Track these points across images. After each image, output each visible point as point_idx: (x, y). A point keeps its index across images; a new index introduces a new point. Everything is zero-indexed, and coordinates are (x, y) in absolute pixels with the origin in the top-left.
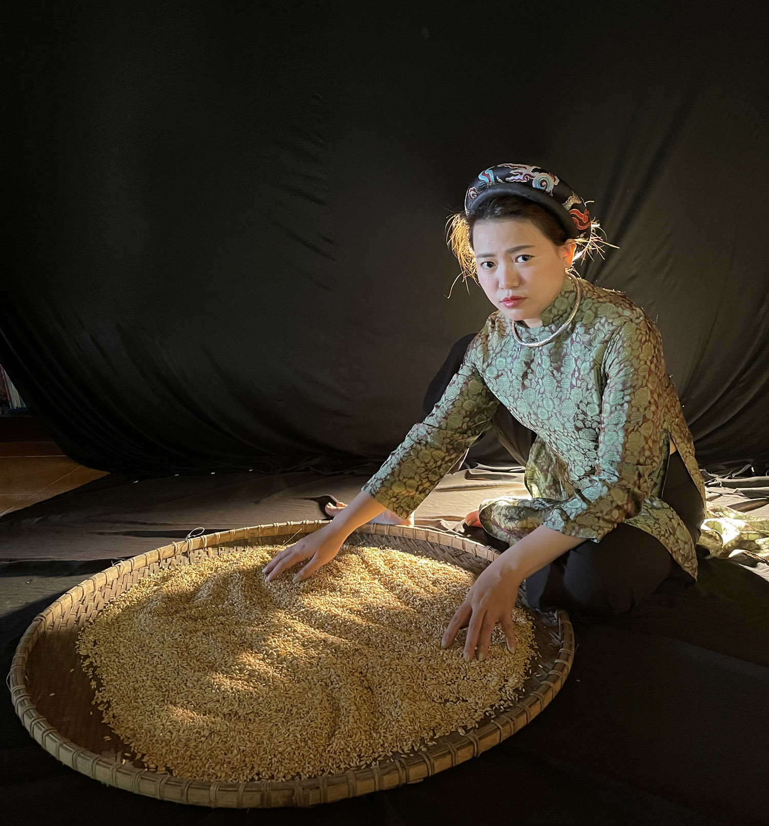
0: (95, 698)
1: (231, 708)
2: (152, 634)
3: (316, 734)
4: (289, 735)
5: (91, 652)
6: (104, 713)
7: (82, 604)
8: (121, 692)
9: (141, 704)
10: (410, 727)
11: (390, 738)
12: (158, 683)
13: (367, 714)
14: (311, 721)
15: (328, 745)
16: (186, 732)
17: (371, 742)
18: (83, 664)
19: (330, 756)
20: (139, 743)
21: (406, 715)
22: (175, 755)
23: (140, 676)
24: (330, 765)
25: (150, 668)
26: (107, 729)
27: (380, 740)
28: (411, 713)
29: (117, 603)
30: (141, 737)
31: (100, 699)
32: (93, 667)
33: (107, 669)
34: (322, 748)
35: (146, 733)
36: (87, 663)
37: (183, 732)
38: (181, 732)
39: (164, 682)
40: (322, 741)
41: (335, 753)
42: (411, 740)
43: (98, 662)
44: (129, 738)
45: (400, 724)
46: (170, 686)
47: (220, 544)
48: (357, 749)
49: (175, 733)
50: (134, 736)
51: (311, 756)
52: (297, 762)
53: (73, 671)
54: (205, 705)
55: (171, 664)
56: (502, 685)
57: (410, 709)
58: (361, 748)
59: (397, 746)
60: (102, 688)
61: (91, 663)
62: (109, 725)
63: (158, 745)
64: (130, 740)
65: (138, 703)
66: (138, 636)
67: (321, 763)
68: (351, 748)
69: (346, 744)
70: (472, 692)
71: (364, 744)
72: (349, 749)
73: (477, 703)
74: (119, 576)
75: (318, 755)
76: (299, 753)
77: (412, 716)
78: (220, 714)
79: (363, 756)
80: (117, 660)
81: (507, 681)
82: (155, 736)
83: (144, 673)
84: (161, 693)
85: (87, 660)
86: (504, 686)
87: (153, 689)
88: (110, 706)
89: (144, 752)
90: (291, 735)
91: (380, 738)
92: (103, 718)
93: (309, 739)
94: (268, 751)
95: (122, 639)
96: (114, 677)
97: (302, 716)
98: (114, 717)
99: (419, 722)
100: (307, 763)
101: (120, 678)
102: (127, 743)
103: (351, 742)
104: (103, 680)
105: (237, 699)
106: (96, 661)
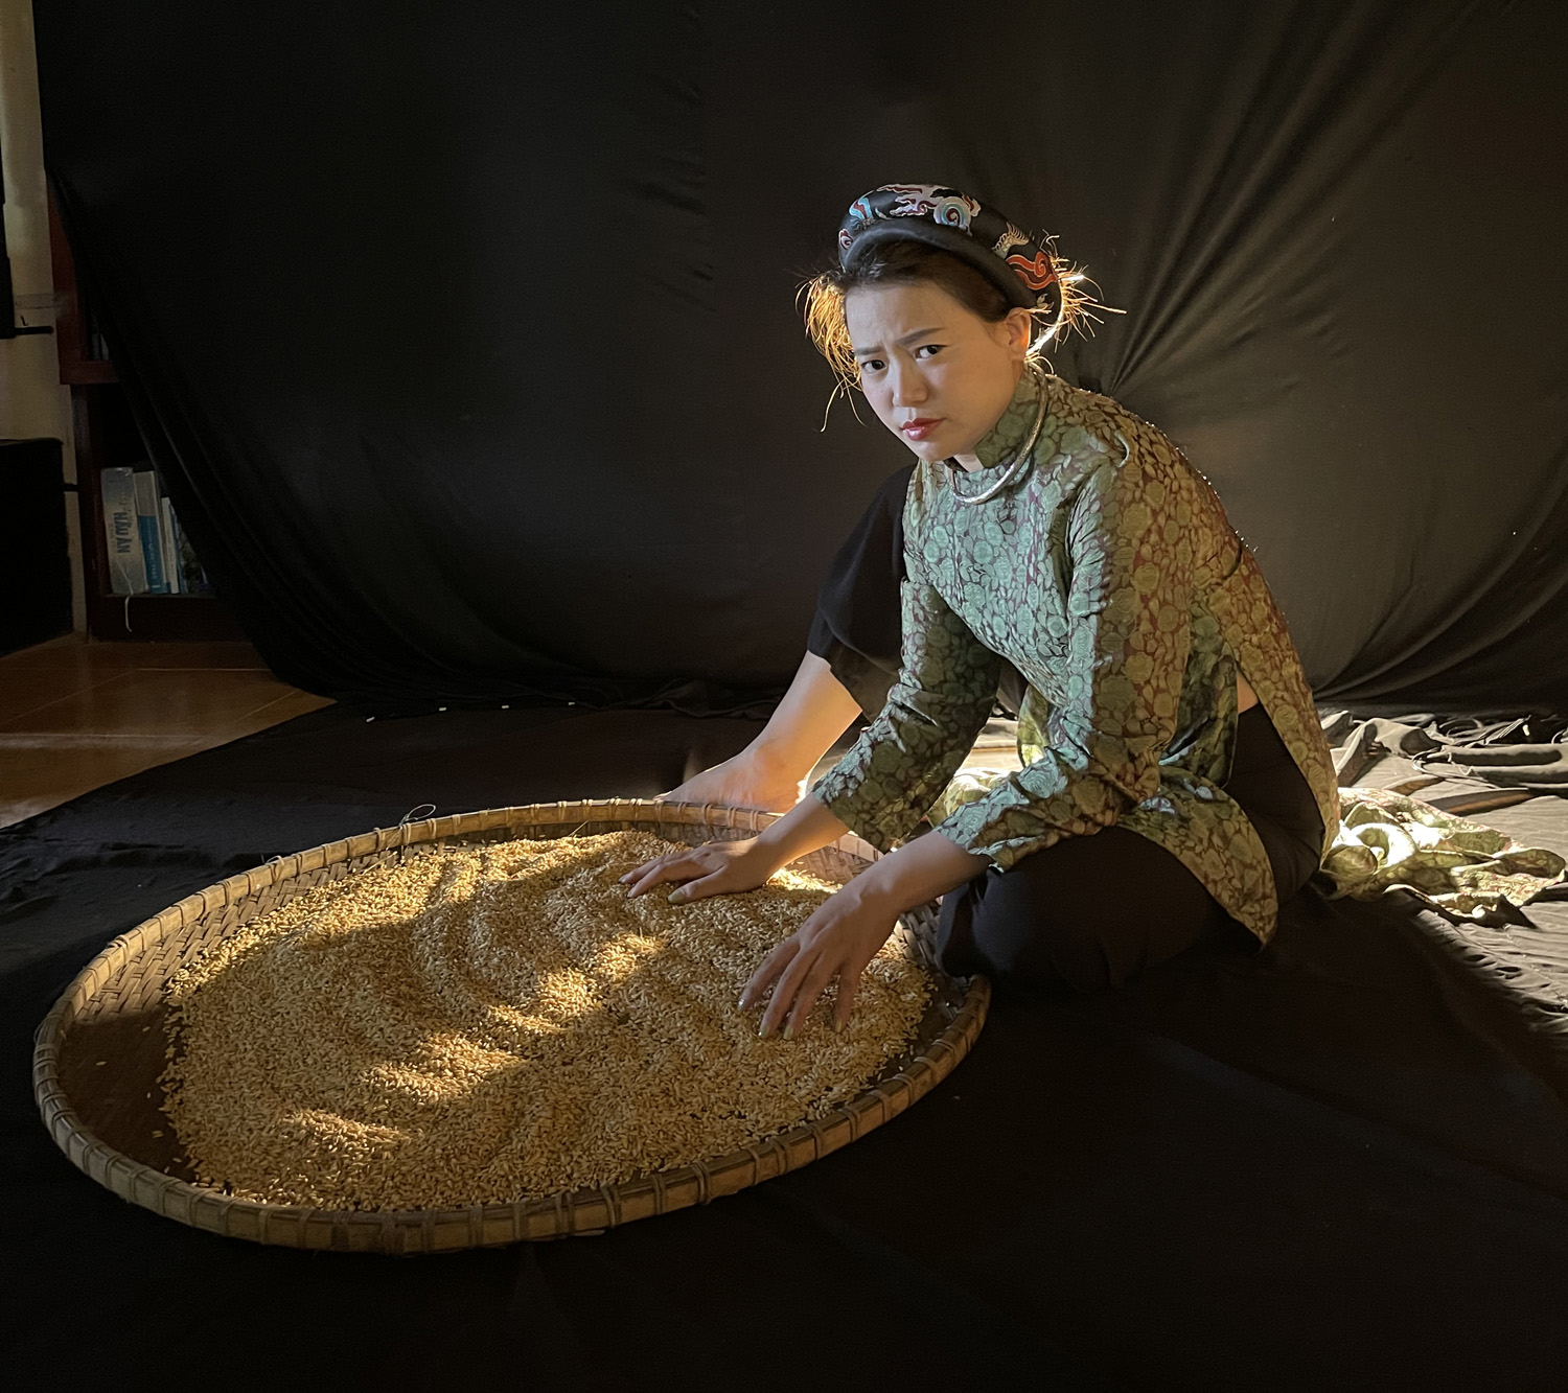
0: (165, 1072)
1: (357, 1100)
2: (286, 979)
3: (468, 1152)
4: (426, 1148)
5: (187, 1003)
6: (168, 1096)
7: (201, 925)
8: (205, 1066)
9: (227, 1086)
10: (623, 1151)
11: (585, 1165)
12: (265, 1055)
13: (566, 1126)
14: (469, 1130)
15: (482, 1169)
16: (272, 1132)
17: (553, 1168)
18: (167, 1019)
19: (479, 1186)
20: (199, 1144)
21: (625, 1131)
22: (244, 1165)
23: (244, 1044)
24: (473, 1198)
25: (263, 1031)
26: (163, 1122)
27: (568, 1168)
28: (635, 1129)
29: (256, 926)
30: (206, 1135)
31: (172, 1075)
32: (181, 1025)
33: (201, 1030)
34: (471, 1171)
35: (216, 1131)
36: (173, 1019)
37: (268, 1132)
38: (266, 1130)
39: (274, 1056)
40: (474, 1162)
41: (489, 1182)
42: (619, 1170)
43: (191, 1019)
44: (189, 1136)
45: (610, 1144)
46: (282, 1061)
47: (461, 835)
48: (526, 1179)
49: (255, 1132)
50: (198, 1133)
51: (449, 1182)
52: (424, 1191)
53: (148, 1031)
54: (321, 1095)
55: (297, 1027)
56: (819, 1095)
57: (635, 1122)
58: (533, 1176)
59: (592, 1178)
60: (182, 1059)
61: (181, 1018)
62: (169, 1115)
63: (225, 1149)
64: (190, 1139)
65: (223, 1083)
66: (265, 980)
67: (461, 1194)
68: (515, 1177)
69: (510, 1167)
70: (759, 1103)
71: (539, 1171)
72: (511, 1178)
73: (758, 1122)
74: (274, 882)
75: (461, 1184)
76: (431, 1177)
77: (635, 1133)
78: (337, 1110)
79: (532, 1190)
80: (218, 1017)
81: (831, 1089)
82: (227, 1135)
83: (250, 1038)
84: (263, 1072)
85: (174, 1015)
86: (820, 1099)
87: (253, 1064)
88: (181, 1086)
89: (202, 1158)
90: (430, 1148)
91: (569, 1164)
92: (162, 1104)
93: (455, 1157)
94: (384, 1170)
95: (240, 984)
96: (204, 1043)
97: (459, 1121)
98: (181, 1103)
99: (644, 1144)
100: (438, 1193)
101: (213, 1044)
102: (181, 1143)
103: (520, 1166)
104: (187, 1045)
105: (370, 1088)
106: (188, 1017)
